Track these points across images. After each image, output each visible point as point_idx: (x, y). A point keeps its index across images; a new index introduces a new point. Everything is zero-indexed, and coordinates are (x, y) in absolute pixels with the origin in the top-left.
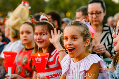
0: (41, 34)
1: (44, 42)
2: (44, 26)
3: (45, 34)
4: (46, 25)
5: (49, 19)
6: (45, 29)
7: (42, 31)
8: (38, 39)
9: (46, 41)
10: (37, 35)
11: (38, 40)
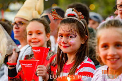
0: (67, 36)
1: (71, 47)
2: (72, 25)
3: (73, 36)
4: (75, 24)
5: (79, 15)
6: (74, 29)
7: (70, 33)
8: (64, 43)
9: (74, 45)
10: (62, 36)
11: (63, 45)
